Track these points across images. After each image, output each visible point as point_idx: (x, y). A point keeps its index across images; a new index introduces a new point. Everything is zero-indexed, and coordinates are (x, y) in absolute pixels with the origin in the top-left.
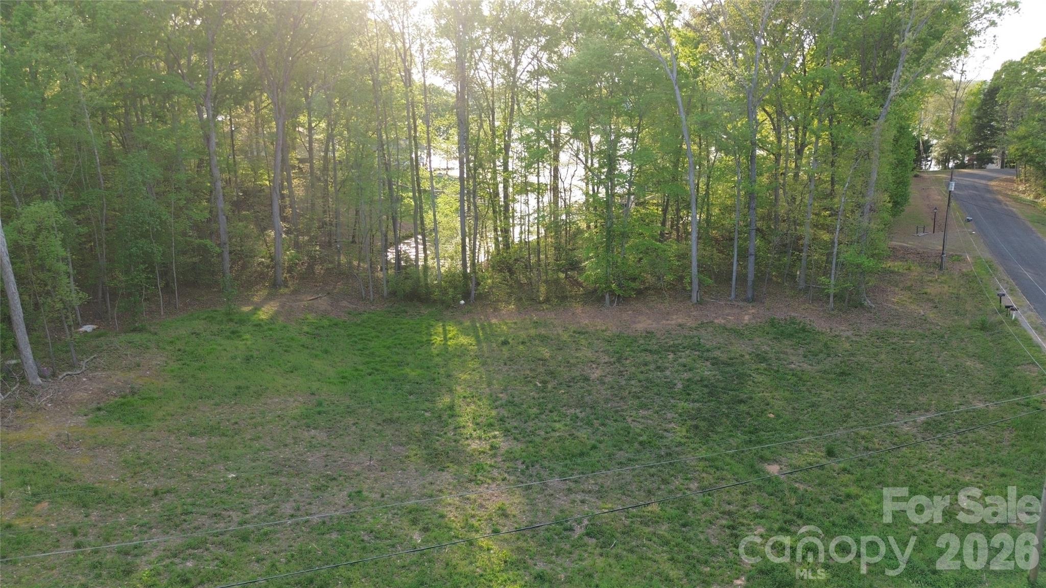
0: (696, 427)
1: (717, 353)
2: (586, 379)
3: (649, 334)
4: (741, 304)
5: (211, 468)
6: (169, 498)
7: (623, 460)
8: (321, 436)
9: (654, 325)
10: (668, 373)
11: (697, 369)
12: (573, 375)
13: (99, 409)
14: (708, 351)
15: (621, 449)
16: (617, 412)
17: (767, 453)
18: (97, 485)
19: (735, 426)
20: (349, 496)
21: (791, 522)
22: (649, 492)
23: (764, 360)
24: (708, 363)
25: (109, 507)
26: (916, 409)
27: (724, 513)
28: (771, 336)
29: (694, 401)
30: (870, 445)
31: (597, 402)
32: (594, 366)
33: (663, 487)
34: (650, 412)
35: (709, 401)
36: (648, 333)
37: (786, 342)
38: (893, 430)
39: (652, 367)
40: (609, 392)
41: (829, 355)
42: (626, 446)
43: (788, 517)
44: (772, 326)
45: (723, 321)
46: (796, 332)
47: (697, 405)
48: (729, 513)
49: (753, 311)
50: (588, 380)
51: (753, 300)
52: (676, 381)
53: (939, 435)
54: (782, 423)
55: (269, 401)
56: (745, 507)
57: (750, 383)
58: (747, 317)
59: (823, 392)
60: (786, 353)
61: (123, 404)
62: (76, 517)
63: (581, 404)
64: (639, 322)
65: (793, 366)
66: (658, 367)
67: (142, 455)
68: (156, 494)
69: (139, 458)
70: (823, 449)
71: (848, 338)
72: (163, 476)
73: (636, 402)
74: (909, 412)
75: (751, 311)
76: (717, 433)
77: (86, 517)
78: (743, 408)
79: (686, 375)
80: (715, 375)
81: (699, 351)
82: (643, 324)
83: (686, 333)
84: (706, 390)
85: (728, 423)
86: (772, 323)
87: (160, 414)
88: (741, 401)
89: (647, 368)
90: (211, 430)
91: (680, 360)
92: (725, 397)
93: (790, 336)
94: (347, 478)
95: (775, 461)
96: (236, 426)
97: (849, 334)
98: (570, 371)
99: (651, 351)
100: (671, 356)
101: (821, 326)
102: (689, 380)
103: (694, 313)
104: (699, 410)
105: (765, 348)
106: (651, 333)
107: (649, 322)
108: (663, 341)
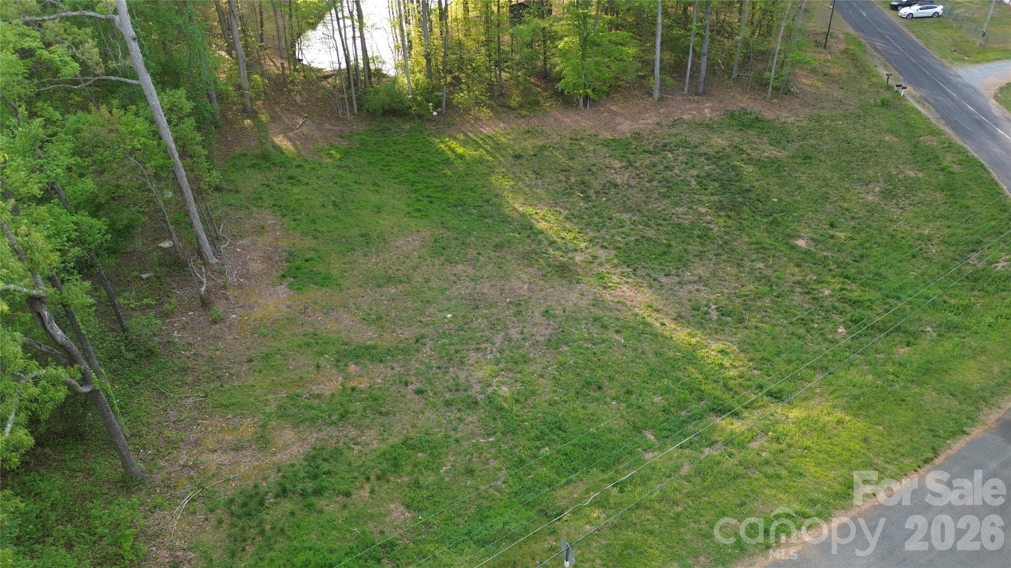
1: (704, 149)
2: (616, 186)
3: (637, 136)
4: (696, 98)
7: (697, 253)
9: (636, 126)
10: (676, 171)
12: (602, 182)
14: (696, 147)
19: (754, 212)
20: (543, 316)
23: (742, 152)
24: (702, 159)
26: (870, 182)
29: (712, 194)
33: (741, 269)
36: (635, 134)
39: (661, 167)
40: (641, 195)
41: (788, 142)
42: (691, 241)
44: (732, 118)
45: (690, 117)
46: (752, 122)
47: (716, 198)
50: (618, 185)
51: (705, 93)
53: (894, 201)
54: (784, 205)
58: (707, 111)
60: (755, 143)
64: (620, 123)
65: (768, 155)
66: (667, 167)
70: (825, 222)
71: (793, 124)
73: (669, 201)
75: (709, 104)
76: (745, 219)
80: (715, 170)
82: (625, 127)
83: (667, 131)
86: (731, 115)
88: (748, 191)
89: (658, 168)
91: (680, 158)
93: (750, 126)
97: (792, 119)
98: (596, 178)
99: (650, 152)
100: (670, 155)
101: (768, 115)
102: (698, 176)
103: (662, 110)
104: (721, 201)
105: (737, 139)
106: (639, 134)
107: (628, 122)
108: (654, 141)
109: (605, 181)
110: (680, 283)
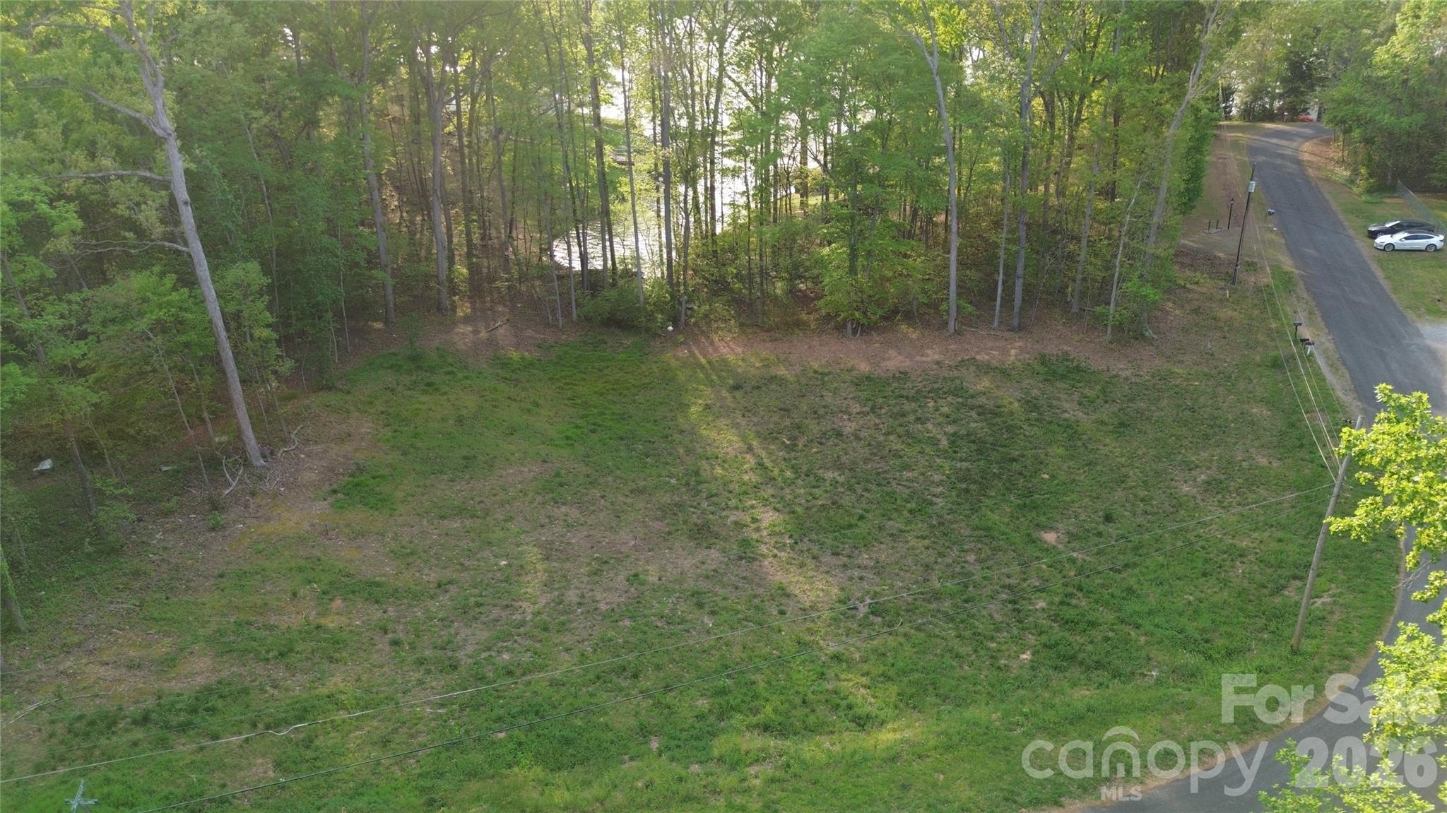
0: (967, 491)
1: (982, 400)
2: (839, 434)
3: (903, 376)
4: (1007, 334)
5: (479, 556)
6: (453, 590)
7: (895, 532)
8: (574, 513)
9: (908, 363)
10: (929, 425)
11: (962, 420)
12: (823, 429)
13: (335, 492)
14: (972, 397)
15: (890, 519)
16: (878, 474)
17: (1042, 519)
18: (377, 579)
19: (1008, 489)
20: (628, 580)
21: (1071, 595)
22: (927, 566)
23: (1036, 408)
24: (973, 413)
25: (399, 602)
26: (1197, 467)
27: (1004, 587)
28: (1041, 378)
29: (961, 460)
30: (1149, 508)
31: (854, 463)
32: (845, 417)
33: (940, 560)
34: (915, 474)
35: (978, 460)
36: (901, 373)
37: (1060, 385)
38: (1173, 490)
39: (911, 418)
40: (866, 450)
41: (1106, 402)
42: (895, 515)
43: (1070, 590)
44: (1043, 364)
45: (986, 357)
46: (1069, 372)
47: (965, 465)
48: (1010, 587)
49: (1020, 344)
50: (842, 435)
51: (1021, 328)
52: (939, 437)
53: (1220, 496)
54: (1057, 485)
55: (504, 473)
56: (1025, 580)
57: (1022, 437)
58: (1013, 352)
59: (1101, 447)
60: (1059, 399)
61: (357, 485)
62: (376, 614)
63: (837, 465)
64: (889, 359)
65: (1067, 415)
66: (918, 419)
67: (404, 543)
68: (439, 586)
69: (403, 547)
70: (1101, 514)
71: (1127, 379)
72: (437, 566)
73: (898, 462)
74: (1190, 470)
75: (1018, 344)
76: (989, 497)
77: (384, 612)
78: (1015, 466)
79: (950, 429)
80: (982, 428)
81: (962, 397)
82: (895, 361)
83: (945, 373)
84: (974, 447)
85: (1000, 484)
86: (1043, 360)
87: (399, 494)
88: (1014, 460)
89: (906, 419)
90: (460, 512)
91: (942, 409)
92: (994, 456)
93: (1063, 377)
94: (619, 560)
95: (1052, 529)
96: (482, 505)
97: (1128, 373)
98: (818, 424)
99: (907, 398)
100: (931, 404)
101: (1097, 363)
102: (954, 434)
103: (953, 347)
104: (968, 470)
105: (1035, 392)
106: (905, 373)
107: (901, 358)
108: (920, 385)
109: (829, 428)
110: (845, 566)
